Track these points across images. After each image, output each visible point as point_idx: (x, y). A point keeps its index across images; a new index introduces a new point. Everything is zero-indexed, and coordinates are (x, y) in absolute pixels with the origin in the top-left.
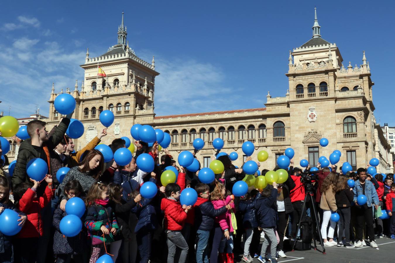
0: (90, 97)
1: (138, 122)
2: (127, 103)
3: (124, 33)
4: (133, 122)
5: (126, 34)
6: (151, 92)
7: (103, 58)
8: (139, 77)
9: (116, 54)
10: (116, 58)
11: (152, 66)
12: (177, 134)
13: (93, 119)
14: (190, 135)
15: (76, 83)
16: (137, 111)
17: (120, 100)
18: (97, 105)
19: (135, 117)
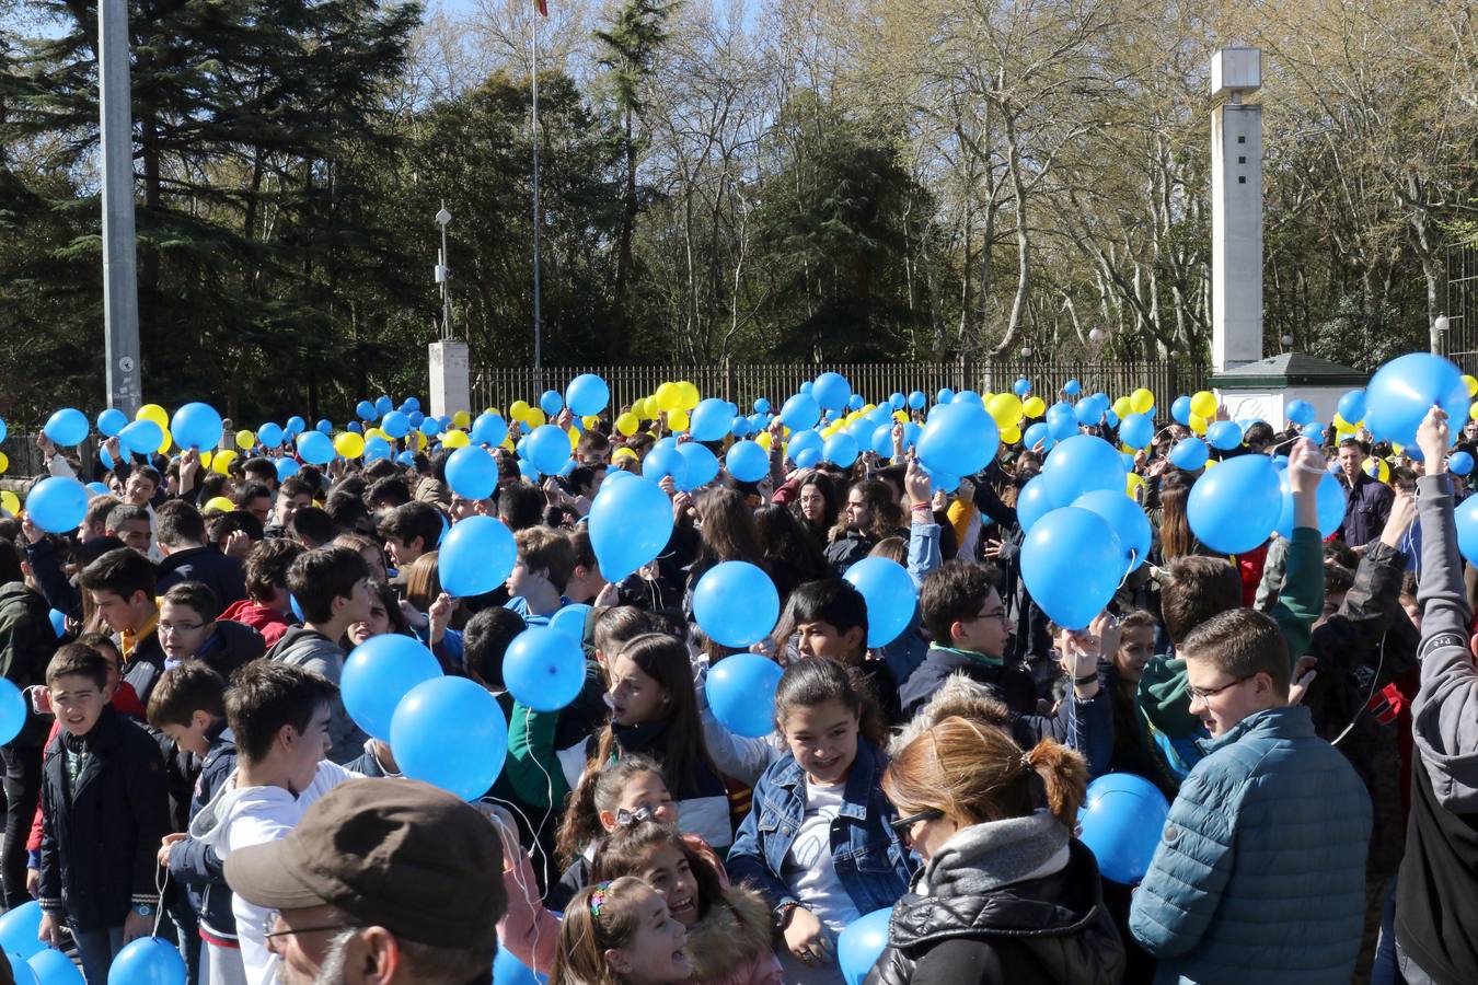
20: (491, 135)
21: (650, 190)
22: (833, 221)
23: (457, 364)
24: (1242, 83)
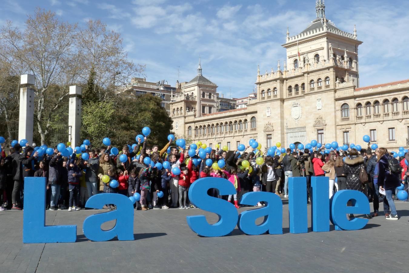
0: (293, 75)
1: (338, 95)
2: (327, 77)
3: (321, 6)
4: (333, 96)
5: (324, 7)
6: (355, 62)
7: (302, 35)
8: (340, 49)
9: (315, 30)
10: (315, 34)
11: (354, 35)
12: (379, 105)
13: (297, 96)
14: (392, 104)
15: (279, 63)
16: (337, 85)
17: (320, 75)
18: (299, 82)
19: (335, 91)
24: (31, 83)
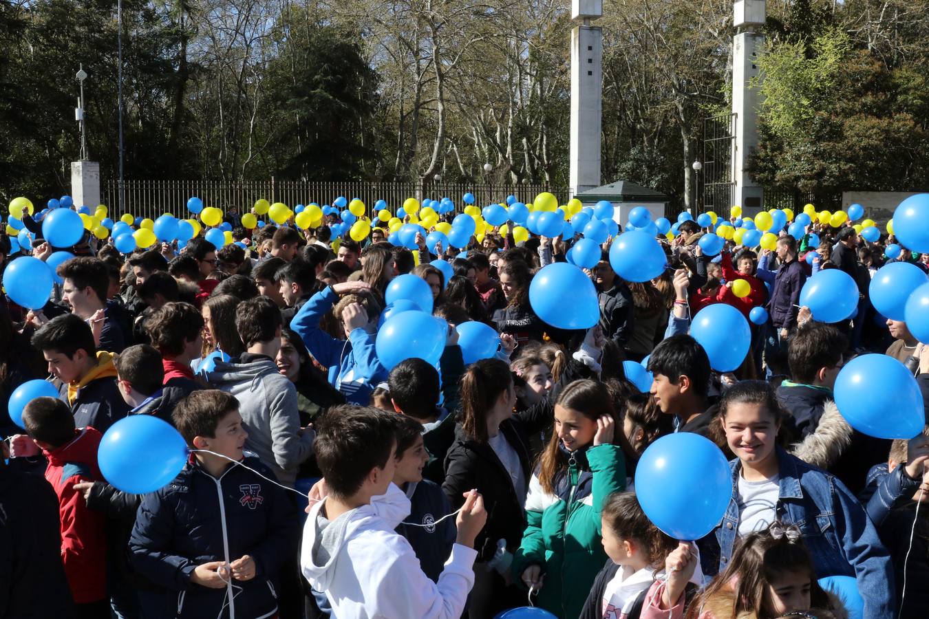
20: (87, 23)
21: (196, 65)
22: (318, 90)
23: (91, 176)
24: (591, 13)
